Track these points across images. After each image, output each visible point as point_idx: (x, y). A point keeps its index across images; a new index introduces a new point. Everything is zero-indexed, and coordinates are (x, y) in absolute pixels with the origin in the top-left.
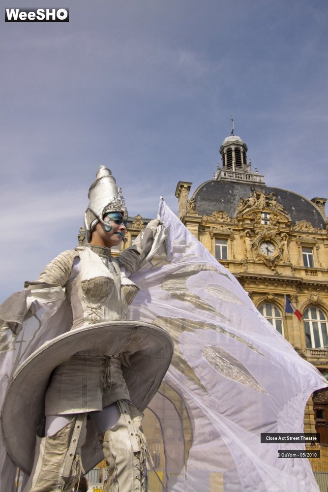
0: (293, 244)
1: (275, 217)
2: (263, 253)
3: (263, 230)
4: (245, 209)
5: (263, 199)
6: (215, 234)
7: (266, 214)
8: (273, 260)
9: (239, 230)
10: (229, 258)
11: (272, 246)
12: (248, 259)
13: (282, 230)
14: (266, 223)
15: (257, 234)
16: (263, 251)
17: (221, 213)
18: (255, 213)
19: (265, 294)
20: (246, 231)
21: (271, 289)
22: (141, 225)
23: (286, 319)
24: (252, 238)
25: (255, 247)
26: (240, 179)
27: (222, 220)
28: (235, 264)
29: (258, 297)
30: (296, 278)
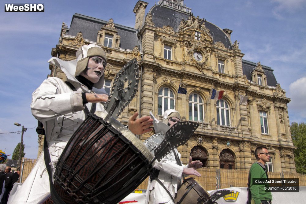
0: (213, 56)
1: (204, 36)
2: (195, 59)
3: (195, 43)
4: (185, 27)
5: (197, 22)
6: (165, 41)
7: (198, 33)
8: (202, 64)
9: (180, 41)
10: (173, 59)
11: (200, 55)
12: (186, 62)
13: (208, 45)
14: (198, 39)
15: (191, 46)
16: (195, 58)
17: (169, 27)
18: (191, 31)
19: (195, 86)
20: (185, 42)
21: (199, 84)
22: (112, 26)
23: (206, 105)
25: (191, 54)
26: (176, 8)
27: (169, 33)
28: (177, 64)
29: (190, 89)
30: (215, 78)
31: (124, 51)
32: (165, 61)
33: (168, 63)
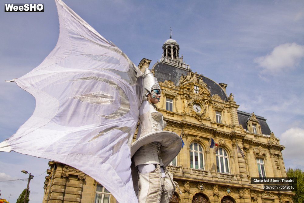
0: (211, 107)
1: (202, 89)
2: (194, 111)
3: (194, 96)
4: (185, 82)
5: (195, 77)
6: (166, 95)
7: (197, 86)
8: (200, 115)
9: (180, 94)
10: (174, 110)
11: (199, 107)
12: (186, 113)
13: (205, 98)
14: (196, 92)
15: (191, 98)
16: (194, 109)
17: (170, 82)
18: (190, 85)
19: (195, 136)
20: (185, 95)
21: (199, 133)
23: (206, 153)
24: (188, 100)
25: (190, 106)
26: (176, 65)
27: (170, 87)
28: (178, 115)
29: (191, 138)
30: (213, 128)
32: (166, 112)
33: (170, 114)
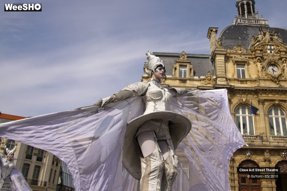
1: (277, 47)
2: (270, 73)
3: (269, 57)
4: (256, 43)
5: (268, 35)
6: (236, 62)
7: (271, 45)
8: (278, 76)
9: (253, 58)
10: (247, 77)
11: (276, 67)
12: (260, 77)
13: (282, 56)
14: (271, 52)
15: (265, 60)
16: (270, 71)
17: (239, 47)
18: (263, 45)
19: (273, 100)
20: (258, 58)
21: (277, 97)
22: (185, 58)
24: (262, 63)
25: (265, 69)
26: (251, 23)
27: (240, 52)
28: (251, 81)
29: (268, 103)
31: (198, 78)
32: (238, 80)
33: (242, 82)
